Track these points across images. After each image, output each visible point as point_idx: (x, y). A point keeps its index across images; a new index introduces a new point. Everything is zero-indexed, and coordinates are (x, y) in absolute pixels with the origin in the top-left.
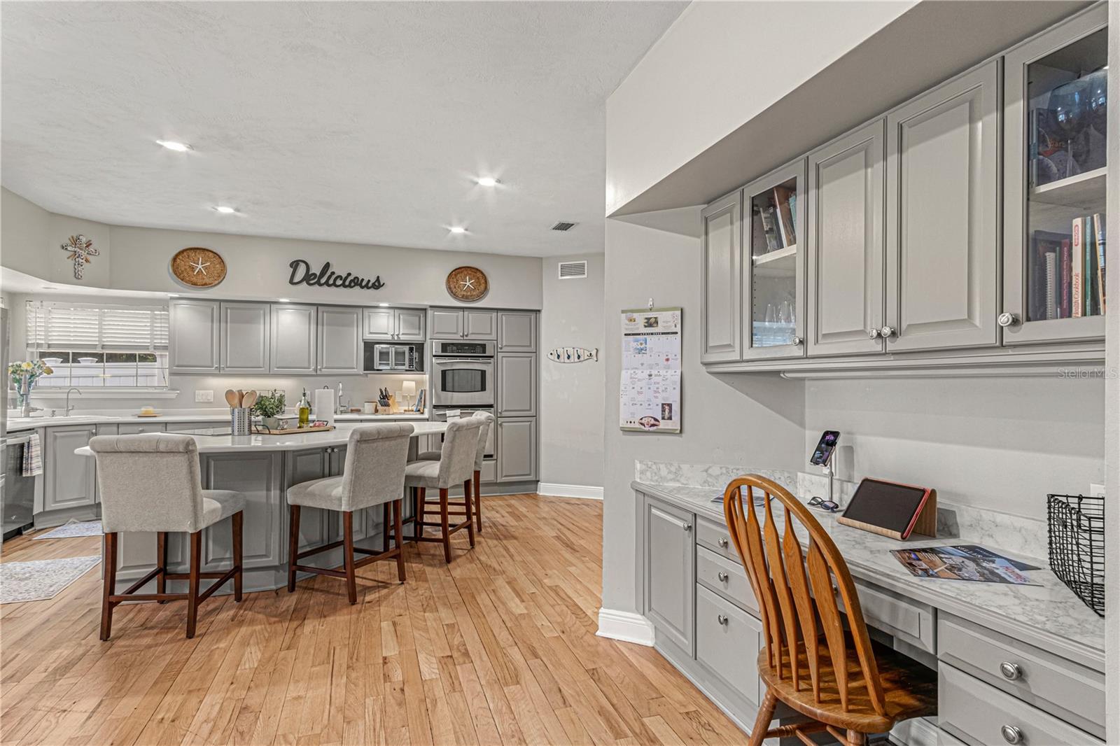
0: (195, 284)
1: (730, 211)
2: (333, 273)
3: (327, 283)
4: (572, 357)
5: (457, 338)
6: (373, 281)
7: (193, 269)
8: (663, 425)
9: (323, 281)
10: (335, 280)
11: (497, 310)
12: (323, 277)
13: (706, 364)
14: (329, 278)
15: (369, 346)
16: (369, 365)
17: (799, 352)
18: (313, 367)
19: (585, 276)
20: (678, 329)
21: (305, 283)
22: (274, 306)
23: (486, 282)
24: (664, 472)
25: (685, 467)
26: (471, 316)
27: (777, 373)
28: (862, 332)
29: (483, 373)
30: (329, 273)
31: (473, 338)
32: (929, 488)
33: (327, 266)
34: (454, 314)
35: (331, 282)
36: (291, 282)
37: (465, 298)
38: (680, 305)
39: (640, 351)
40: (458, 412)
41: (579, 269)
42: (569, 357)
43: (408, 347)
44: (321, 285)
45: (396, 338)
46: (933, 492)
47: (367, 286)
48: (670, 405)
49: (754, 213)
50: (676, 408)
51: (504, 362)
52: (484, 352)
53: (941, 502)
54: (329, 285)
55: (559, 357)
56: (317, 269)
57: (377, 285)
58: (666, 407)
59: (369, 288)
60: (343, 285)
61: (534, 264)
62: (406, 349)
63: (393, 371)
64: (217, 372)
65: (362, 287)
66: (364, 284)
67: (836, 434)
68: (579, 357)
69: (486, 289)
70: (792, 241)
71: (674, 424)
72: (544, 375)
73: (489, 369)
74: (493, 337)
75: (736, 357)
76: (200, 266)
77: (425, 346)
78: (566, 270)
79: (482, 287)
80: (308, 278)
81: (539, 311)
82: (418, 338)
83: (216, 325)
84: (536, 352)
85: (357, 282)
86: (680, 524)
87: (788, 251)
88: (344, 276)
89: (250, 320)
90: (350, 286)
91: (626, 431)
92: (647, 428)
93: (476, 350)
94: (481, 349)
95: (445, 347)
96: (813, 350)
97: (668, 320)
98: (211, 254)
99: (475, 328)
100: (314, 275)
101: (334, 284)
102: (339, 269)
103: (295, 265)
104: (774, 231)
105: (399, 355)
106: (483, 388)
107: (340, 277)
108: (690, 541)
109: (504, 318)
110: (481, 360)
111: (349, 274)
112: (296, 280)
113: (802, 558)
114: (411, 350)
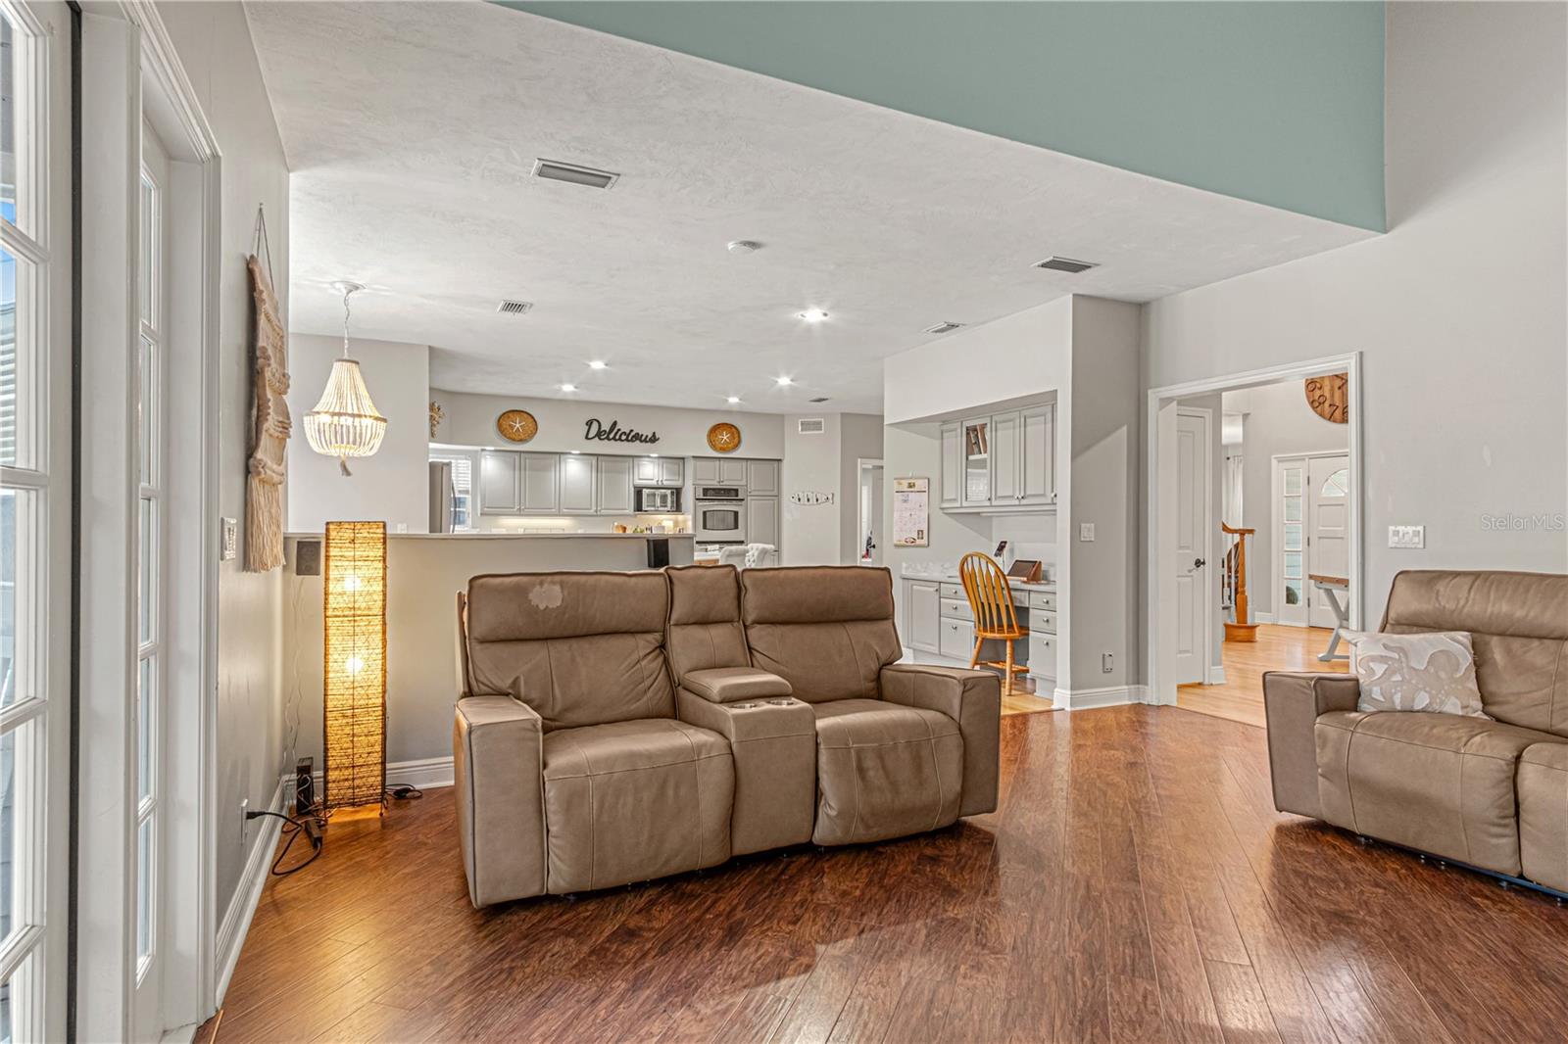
0: (514, 440)
1: (955, 430)
2: (619, 430)
3: (614, 438)
4: (811, 501)
5: (714, 484)
6: (649, 437)
7: (512, 427)
8: (918, 542)
9: (611, 436)
10: (620, 436)
11: (747, 459)
12: (611, 433)
13: (942, 509)
14: (616, 433)
15: (639, 492)
16: (639, 508)
17: (988, 504)
18: (594, 508)
19: (822, 432)
20: (927, 489)
21: (597, 438)
22: (562, 457)
23: (739, 437)
24: (919, 567)
25: (931, 564)
26: (725, 465)
27: (979, 513)
28: (1013, 496)
29: (736, 514)
30: (615, 431)
31: (727, 484)
32: (1038, 560)
33: (615, 423)
34: (710, 464)
35: (617, 437)
36: (587, 438)
37: (723, 450)
38: (928, 476)
39: (905, 501)
40: (717, 546)
41: (817, 426)
42: (808, 500)
43: (669, 491)
44: (609, 440)
45: (660, 483)
46: (1040, 562)
47: (645, 441)
48: (922, 531)
49: (968, 434)
50: (925, 532)
51: (752, 504)
52: (737, 496)
53: (1043, 567)
54: (616, 440)
55: (799, 500)
56: (606, 427)
57: (654, 439)
58: (921, 532)
59: (647, 442)
60: (627, 440)
61: (776, 420)
62: (669, 492)
63: (657, 512)
64: (518, 513)
65: (641, 441)
66: (643, 438)
67: (1006, 542)
68: (817, 500)
69: (739, 442)
70: (985, 452)
71: (924, 541)
72: (786, 517)
73: (740, 510)
74: (744, 482)
75: (959, 505)
76: (518, 425)
77: (684, 490)
78: (806, 426)
79: (736, 440)
80: (599, 435)
81: (780, 460)
82: (677, 484)
83: (517, 472)
84: (778, 496)
85: (638, 437)
86: (932, 589)
87: (983, 456)
88: (628, 432)
89: (546, 469)
90: (632, 440)
91: (896, 546)
92: (909, 544)
93: (730, 494)
94: (733, 493)
95: (706, 491)
96: (994, 503)
97: (921, 484)
98: (525, 415)
99: (727, 475)
100: (605, 431)
101: (620, 439)
102: (624, 427)
103: (589, 424)
104: (977, 443)
105: (664, 498)
106: (736, 527)
107: (625, 433)
108: (937, 597)
109: (752, 466)
110: (734, 502)
111: (632, 431)
112: (590, 436)
113: (993, 588)
114: (672, 493)
